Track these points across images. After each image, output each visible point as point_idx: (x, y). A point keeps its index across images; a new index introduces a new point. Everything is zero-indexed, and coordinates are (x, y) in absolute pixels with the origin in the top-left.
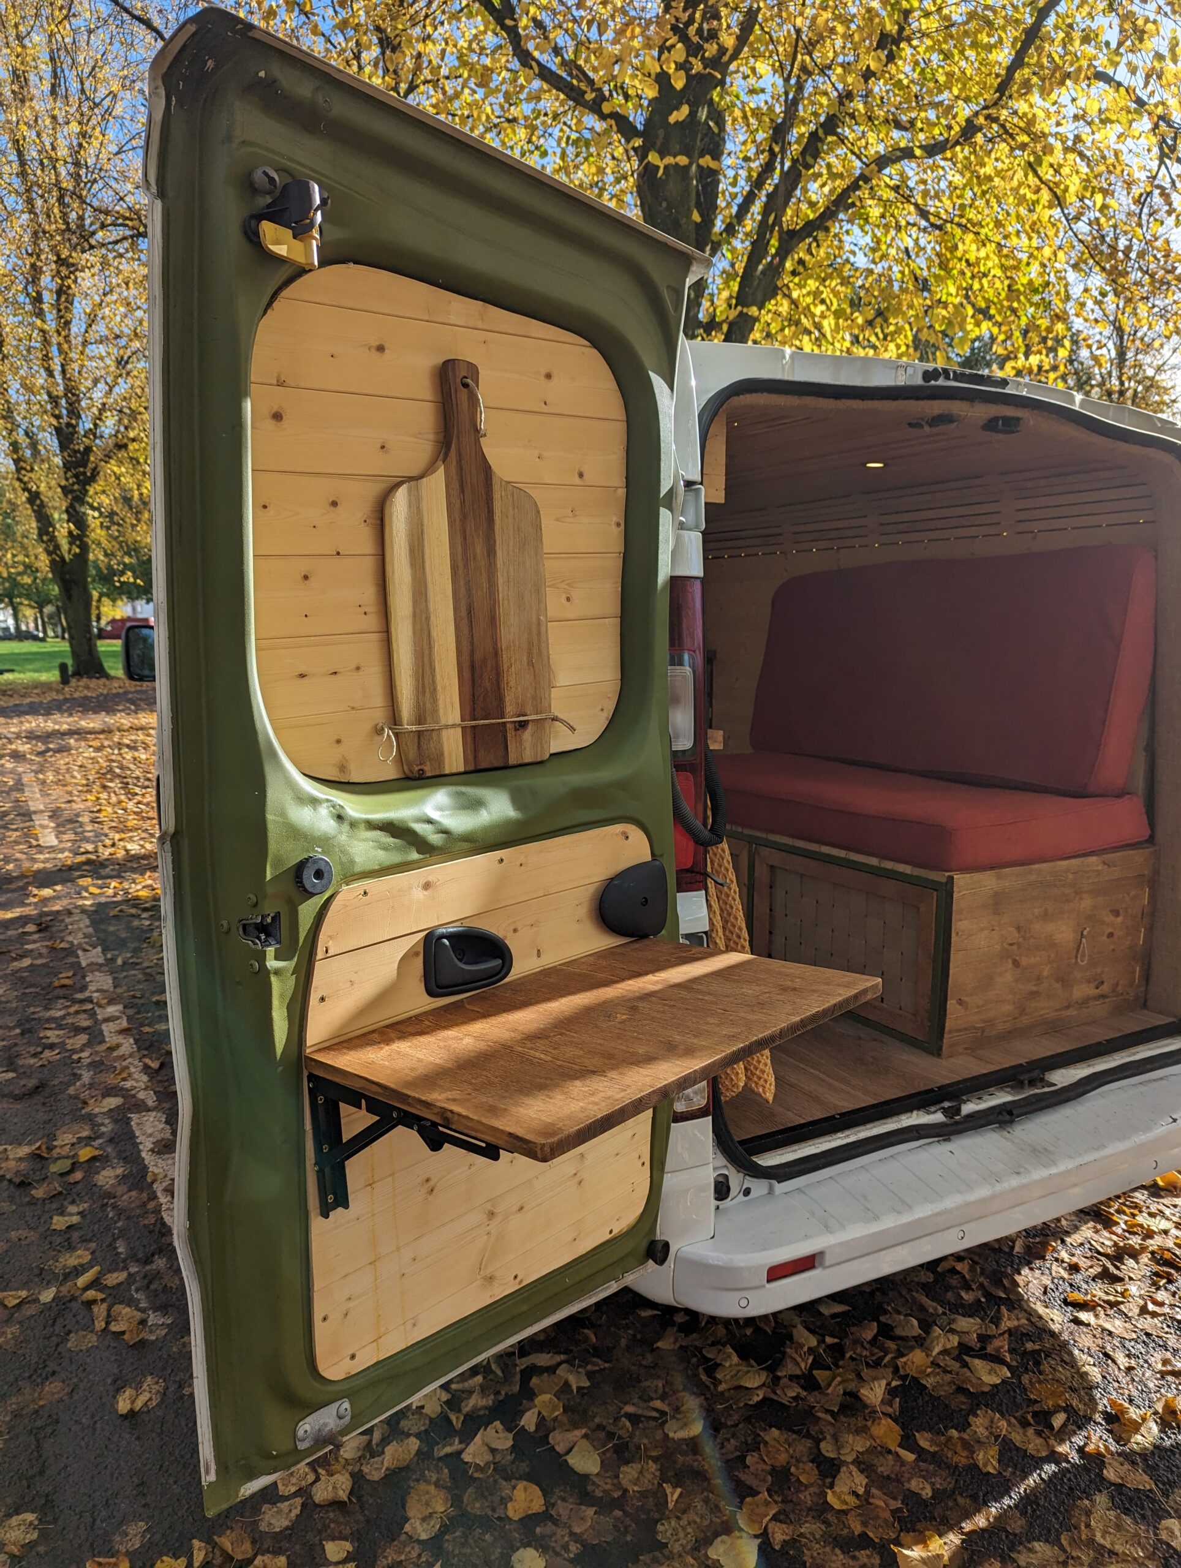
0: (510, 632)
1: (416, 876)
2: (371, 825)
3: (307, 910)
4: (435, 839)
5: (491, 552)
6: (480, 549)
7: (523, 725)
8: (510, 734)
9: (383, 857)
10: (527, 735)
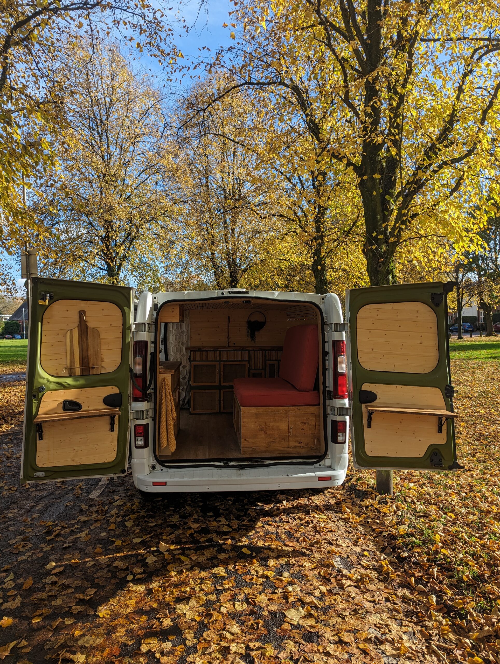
0: (91, 352)
1: (63, 391)
2: (54, 382)
3: (40, 394)
4: (67, 385)
5: (87, 339)
6: (85, 339)
7: (94, 368)
8: (91, 370)
9: (56, 387)
10: (95, 369)
